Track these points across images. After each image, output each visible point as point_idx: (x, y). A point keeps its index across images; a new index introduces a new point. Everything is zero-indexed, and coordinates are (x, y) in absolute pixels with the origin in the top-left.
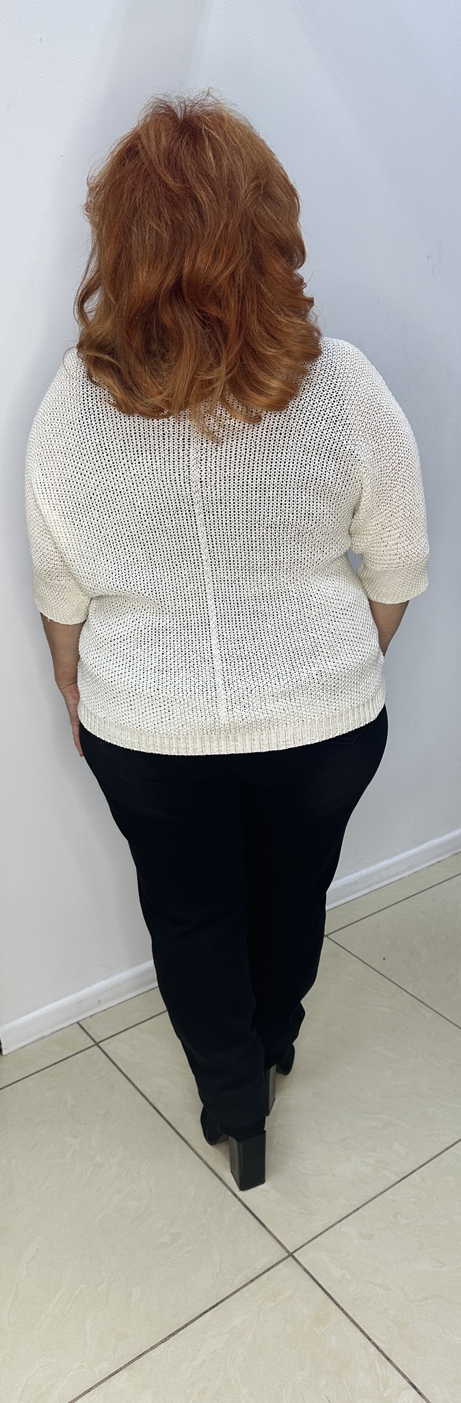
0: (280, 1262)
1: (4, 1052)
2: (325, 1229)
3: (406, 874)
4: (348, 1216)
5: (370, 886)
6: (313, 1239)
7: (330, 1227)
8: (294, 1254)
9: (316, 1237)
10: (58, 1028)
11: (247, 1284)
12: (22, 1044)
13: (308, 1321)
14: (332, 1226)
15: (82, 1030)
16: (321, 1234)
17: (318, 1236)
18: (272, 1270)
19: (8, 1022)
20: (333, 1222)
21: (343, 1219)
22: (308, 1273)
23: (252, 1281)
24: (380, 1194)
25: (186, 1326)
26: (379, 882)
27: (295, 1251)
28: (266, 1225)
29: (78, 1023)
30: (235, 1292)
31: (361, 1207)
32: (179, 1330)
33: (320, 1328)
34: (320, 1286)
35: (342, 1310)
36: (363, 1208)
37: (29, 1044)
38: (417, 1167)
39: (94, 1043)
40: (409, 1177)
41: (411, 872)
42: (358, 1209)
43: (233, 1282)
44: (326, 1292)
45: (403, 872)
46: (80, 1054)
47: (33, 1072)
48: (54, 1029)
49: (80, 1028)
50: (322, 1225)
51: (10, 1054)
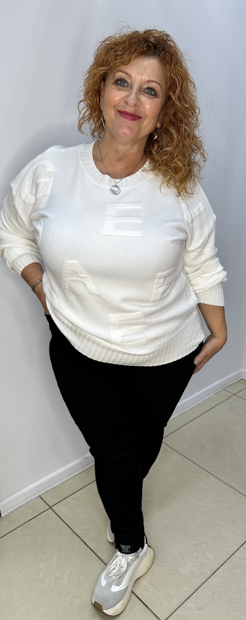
1: (2, 516)
2: (179, 606)
3: (194, 405)
4: (189, 597)
9: (175, 611)
10: (29, 500)
12: (11, 511)
14: (182, 604)
15: (42, 501)
16: (177, 609)
19: (4, 500)
21: (187, 599)
24: (204, 583)
28: (148, 606)
29: (40, 496)
31: (195, 591)
37: (15, 510)
38: (220, 565)
39: (49, 507)
40: (216, 572)
42: (194, 593)
46: (42, 514)
47: (19, 526)
48: (28, 501)
49: (41, 499)
50: (177, 604)
51: (5, 516)
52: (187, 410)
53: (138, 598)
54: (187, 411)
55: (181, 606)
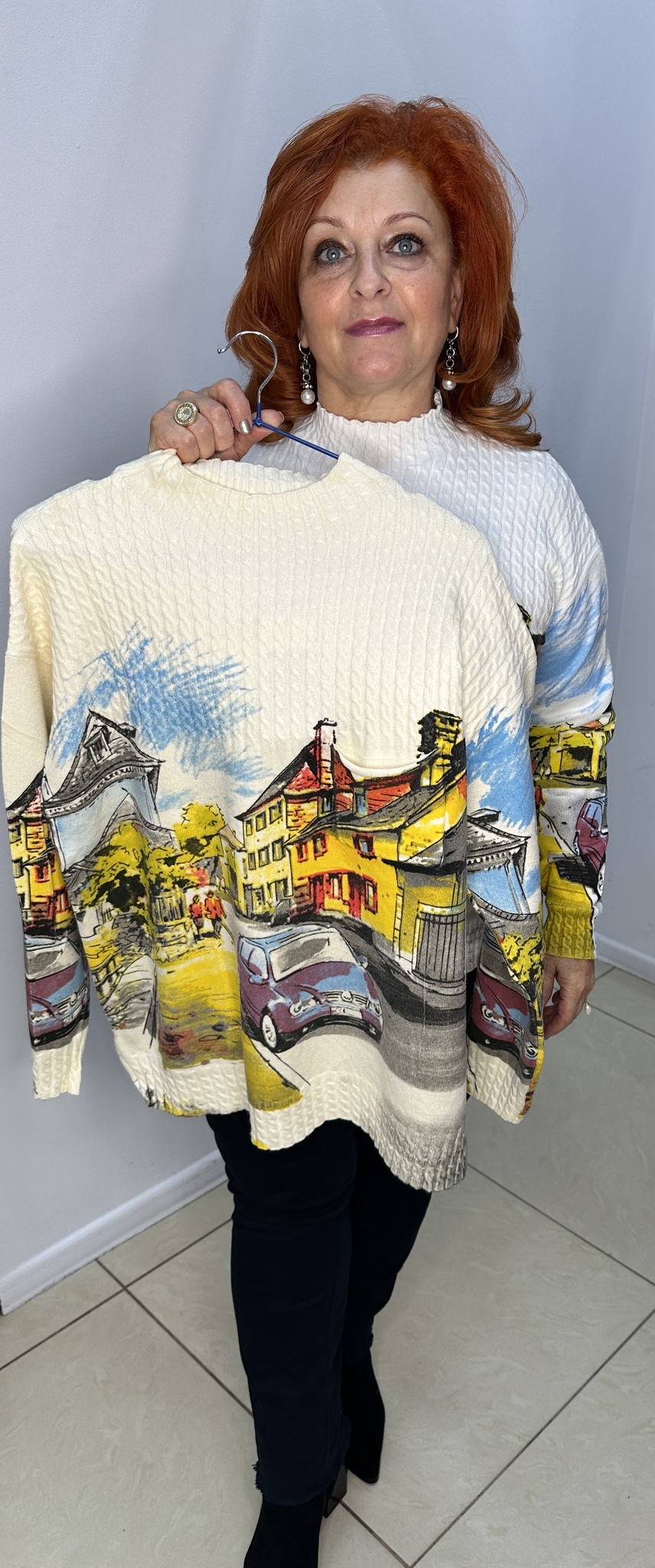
1: (4, 1311)
4: (472, 1504)
6: (432, 1546)
7: (454, 1523)
9: (437, 1542)
10: (71, 1270)
12: (26, 1298)
14: (456, 1521)
15: (105, 1272)
16: (442, 1535)
19: (9, 1271)
20: (455, 1515)
21: (467, 1509)
24: (507, 1468)
27: (415, 1564)
28: (373, 1530)
29: (96, 1260)
31: (485, 1489)
36: (488, 1490)
37: (36, 1296)
38: (544, 1424)
39: (120, 1288)
40: (536, 1440)
42: (482, 1493)
46: (105, 1304)
47: (46, 1337)
48: (68, 1272)
49: (101, 1268)
50: (443, 1522)
51: (11, 1312)
55: (453, 1528)
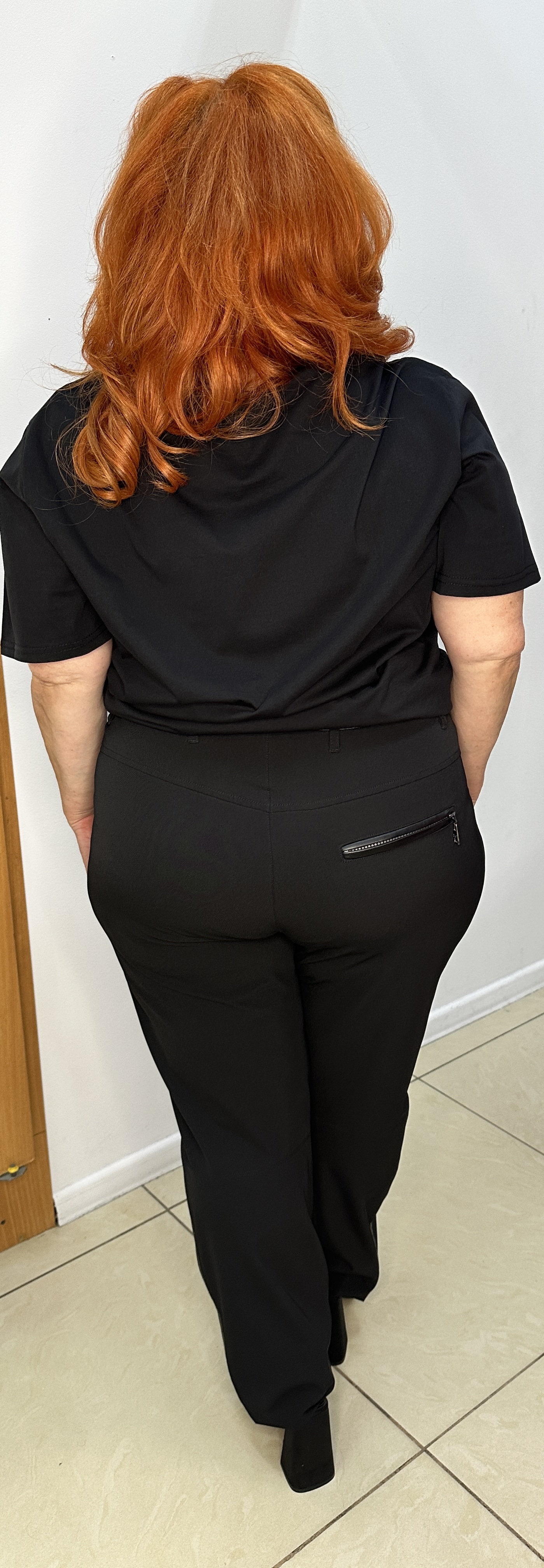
0: (412, 1459)
1: (60, 1223)
2: (461, 1417)
3: (500, 1006)
4: (486, 1400)
5: (462, 1020)
6: (448, 1430)
7: (466, 1415)
8: (428, 1449)
9: (451, 1428)
10: (120, 1193)
11: (377, 1487)
12: (80, 1213)
13: (454, 1527)
14: (468, 1414)
16: (456, 1424)
17: (453, 1426)
18: (405, 1469)
19: (62, 1188)
20: (469, 1408)
21: (479, 1405)
22: (447, 1470)
23: (383, 1482)
24: (518, 1374)
25: (311, 1539)
26: (472, 1015)
27: (429, 1445)
28: (391, 1415)
29: (143, 1186)
30: (365, 1497)
31: (498, 1391)
32: (304, 1545)
33: (470, 1535)
34: (462, 1484)
35: (492, 1512)
36: (501, 1391)
37: (88, 1212)
39: (164, 1210)
41: (505, 1003)
42: (495, 1393)
43: (360, 1484)
44: (471, 1492)
45: (497, 1003)
46: (150, 1222)
47: (97, 1245)
48: (116, 1194)
49: (146, 1192)
50: (456, 1413)
51: (66, 1224)
52: (484, 1017)
53: (368, 1397)
54: (484, 1019)
55: (466, 1419)
